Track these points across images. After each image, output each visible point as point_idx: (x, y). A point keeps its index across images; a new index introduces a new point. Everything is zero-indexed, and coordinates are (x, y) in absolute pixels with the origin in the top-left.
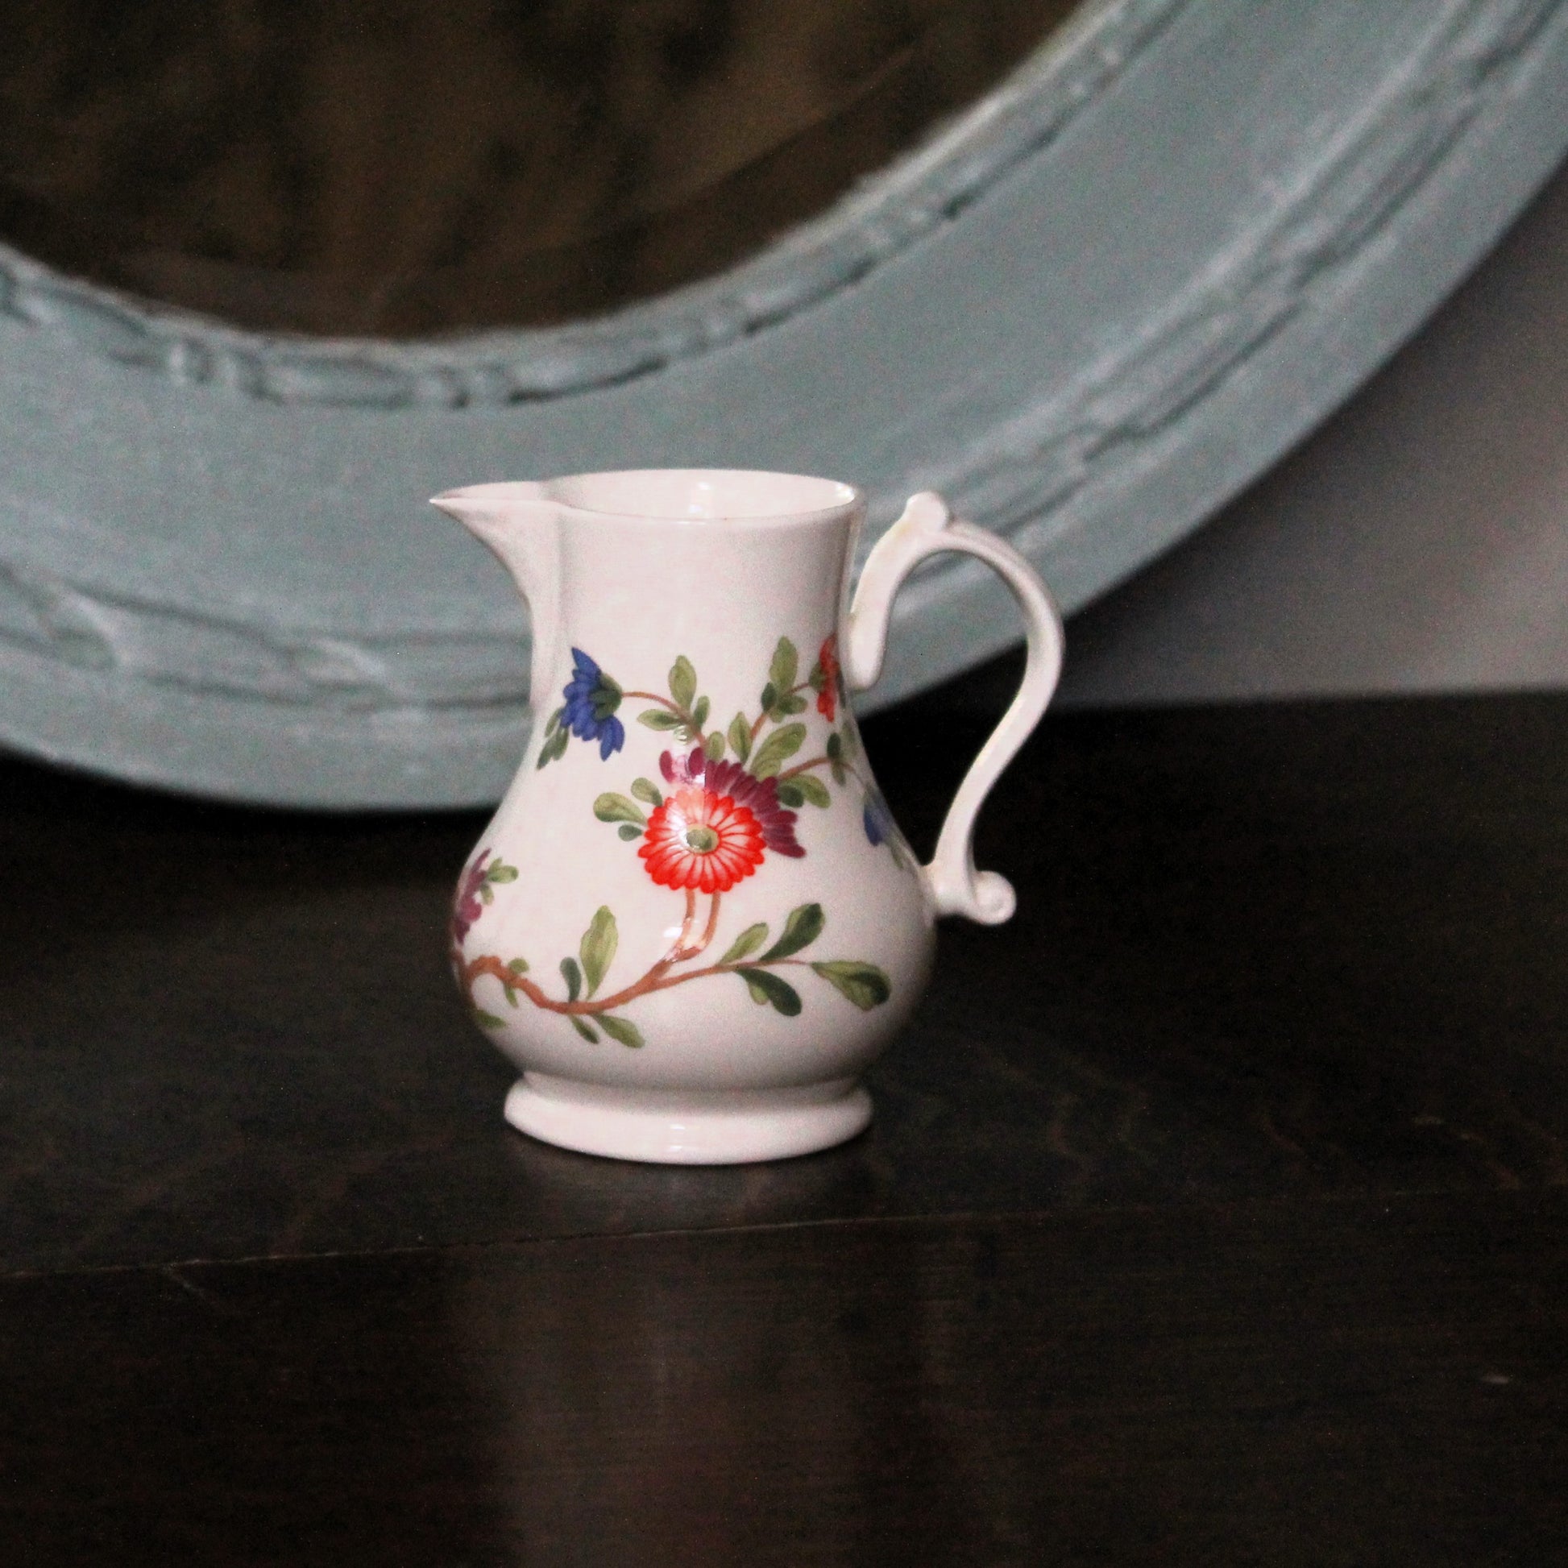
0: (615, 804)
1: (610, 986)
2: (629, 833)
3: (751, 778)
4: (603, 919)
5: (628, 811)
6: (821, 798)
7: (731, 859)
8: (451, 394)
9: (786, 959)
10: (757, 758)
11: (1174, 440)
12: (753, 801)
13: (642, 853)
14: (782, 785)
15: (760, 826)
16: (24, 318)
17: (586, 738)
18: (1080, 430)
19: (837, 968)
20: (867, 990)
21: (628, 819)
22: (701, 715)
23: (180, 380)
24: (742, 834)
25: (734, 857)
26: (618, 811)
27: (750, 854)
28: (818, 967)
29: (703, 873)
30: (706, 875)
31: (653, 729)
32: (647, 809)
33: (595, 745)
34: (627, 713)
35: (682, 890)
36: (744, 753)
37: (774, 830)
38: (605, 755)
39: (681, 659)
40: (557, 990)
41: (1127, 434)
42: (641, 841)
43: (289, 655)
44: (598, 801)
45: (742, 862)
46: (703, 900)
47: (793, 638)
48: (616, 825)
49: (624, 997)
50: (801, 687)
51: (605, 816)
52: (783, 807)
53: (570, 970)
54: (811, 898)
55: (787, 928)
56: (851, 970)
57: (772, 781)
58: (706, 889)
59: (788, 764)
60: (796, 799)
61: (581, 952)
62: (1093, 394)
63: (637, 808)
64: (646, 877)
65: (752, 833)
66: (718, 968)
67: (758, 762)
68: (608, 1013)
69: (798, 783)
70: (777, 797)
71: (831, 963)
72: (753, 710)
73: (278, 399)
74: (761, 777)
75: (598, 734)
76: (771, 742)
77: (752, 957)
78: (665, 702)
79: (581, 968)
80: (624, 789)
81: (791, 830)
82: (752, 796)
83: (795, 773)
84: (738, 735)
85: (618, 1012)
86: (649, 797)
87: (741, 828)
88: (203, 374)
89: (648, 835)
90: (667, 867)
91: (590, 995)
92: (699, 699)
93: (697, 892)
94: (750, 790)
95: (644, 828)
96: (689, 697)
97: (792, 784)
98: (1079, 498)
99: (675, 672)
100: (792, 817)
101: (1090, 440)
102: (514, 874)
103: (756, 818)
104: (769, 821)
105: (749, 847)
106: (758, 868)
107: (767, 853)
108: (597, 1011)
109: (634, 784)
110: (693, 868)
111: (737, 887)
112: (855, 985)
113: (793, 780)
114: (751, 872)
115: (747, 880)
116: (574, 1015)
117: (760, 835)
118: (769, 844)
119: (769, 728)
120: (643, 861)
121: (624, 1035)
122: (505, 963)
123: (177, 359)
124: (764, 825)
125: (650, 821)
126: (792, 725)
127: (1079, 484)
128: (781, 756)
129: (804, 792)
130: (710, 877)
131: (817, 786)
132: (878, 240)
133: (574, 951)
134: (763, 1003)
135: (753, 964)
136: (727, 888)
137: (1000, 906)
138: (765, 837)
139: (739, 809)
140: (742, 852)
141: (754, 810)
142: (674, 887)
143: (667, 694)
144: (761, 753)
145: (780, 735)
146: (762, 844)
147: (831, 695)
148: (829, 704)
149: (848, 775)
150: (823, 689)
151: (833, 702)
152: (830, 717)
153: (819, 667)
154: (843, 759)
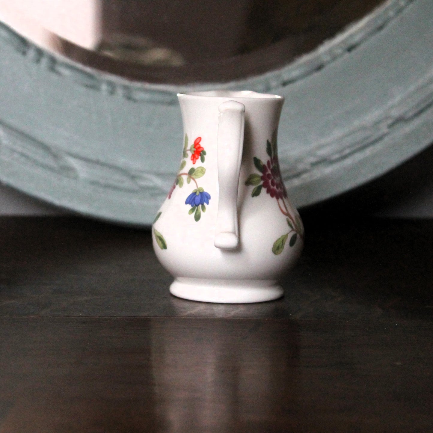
11: (417, 122)
16: (59, 74)
18: (387, 118)
23: (105, 94)
41: (401, 120)
43: (133, 178)
50: (188, 150)
62: (392, 107)
73: (135, 101)
88: (112, 92)
98: (386, 139)
101: (390, 121)
123: (104, 87)
127: (385, 135)
132: (326, 58)
147: (197, 156)
148: (195, 159)
149: (192, 181)
150: (193, 153)
151: (197, 159)
152: (194, 163)
153: (193, 146)
154: (193, 176)
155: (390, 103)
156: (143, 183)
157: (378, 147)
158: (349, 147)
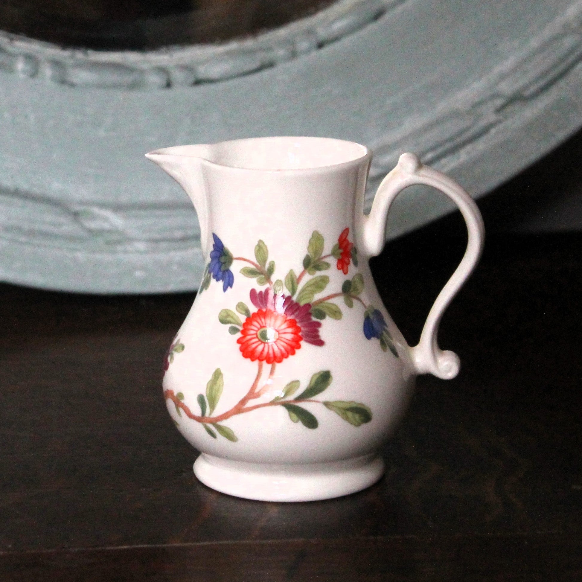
0: (228, 315)
1: (220, 409)
2: (233, 330)
3: (297, 304)
4: (217, 374)
5: (234, 319)
6: (336, 314)
7: (283, 347)
8: (164, 82)
9: (308, 399)
10: (300, 293)
12: (296, 316)
13: (239, 341)
14: (313, 308)
15: (301, 329)
17: (218, 280)
19: (340, 405)
20: (357, 417)
21: (233, 323)
22: (271, 271)
23: (22, 76)
24: (291, 333)
25: (285, 345)
26: (229, 319)
27: (294, 344)
28: (327, 404)
29: (268, 353)
30: (270, 355)
31: (247, 277)
32: (243, 319)
33: (221, 284)
34: (235, 268)
35: (256, 362)
36: (293, 291)
37: (307, 331)
38: (225, 290)
39: (260, 241)
40: (196, 410)
42: (239, 335)
43: (76, 215)
44: (220, 313)
45: (289, 348)
46: (266, 367)
47: (321, 232)
48: (229, 326)
49: (226, 416)
50: (325, 257)
51: (223, 321)
52: (314, 319)
53: (201, 400)
54: (325, 368)
55: (310, 383)
56: (347, 406)
57: (308, 306)
58: (268, 362)
59: (318, 297)
60: (322, 315)
61: (206, 391)
62: (503, 77)
63: (238, 318)
64: (240, 354)
65: (295, 333)
66: (273, 403)
67: (302, 295)
68: (219, 423)
69: (323, 307)
70: (310, 314)
71: (334, 402)
72: (298, 269)
73: (72, 85)
74: (302, 303)
75: (223, 278)
76: (308, 285)
77: (291, 398)
78: (253, 263)
79: (206, 399)
80: (232, 308)
81: (317, 331)
82: (296, 313)
83: (321, 301)
84: (290, 282)
85: (224, 423)
86: (244, 312)
87: (290, 330)
88: (34, 73)
89: (243, 332)
90: (250, 349)
91: (210, 414)
92: (270, 262)
93: (264, 363)
94: (296, 310)
95: (241, 328)
96: (265, 261)
97: (319, 307)
99: (258, 248)
100: (319, 325)
101: (499, 102)
102: (183, 348)
103: (298, 325)
104: (305, 326)
105: (293, 340)
106: (297, 351)
107: (303, 343)
108: (214, 422)
109: (237, 306)
110: (263, 350)
111: (285, 361)
112: (350, 414)
113: (321, 304)
114: (293, 353)
115: (291, 357)
116: (205, 423)
117: (300, 334)
118: (304, 338)
119: (307, 278)
120: (239, 346)
121: (228, 435)
122: (175, 394)
123: (20, 65)
124: (303, 329)
125: (244, 325)
126: (321, 276)
128: (313, 293)
129: (326, 311)
130: (272, 355)
131: (334, 308)
133: (203, 391)
134: (297, 422)
135: (290, 401)
136: (280, 361)
137: (449, 370)
138: (303, 335)
139: (291, 320)
140: (290, 343)
141: (297, 320)
142: (253, 360)
143: (254, 260)
144: (303, 291)
145: (313, 282)
146: (301, 339)
147: (346, 260)
148: (345, 265)
149: (355, 302)
150: (340, 257)
151: (348, 264)
152: (345, 272)
153: (338, 246)
154: (353, 293)
155: (497, 69)
156: (93, 225)
157: (481, 146)
158: (433, 149)
